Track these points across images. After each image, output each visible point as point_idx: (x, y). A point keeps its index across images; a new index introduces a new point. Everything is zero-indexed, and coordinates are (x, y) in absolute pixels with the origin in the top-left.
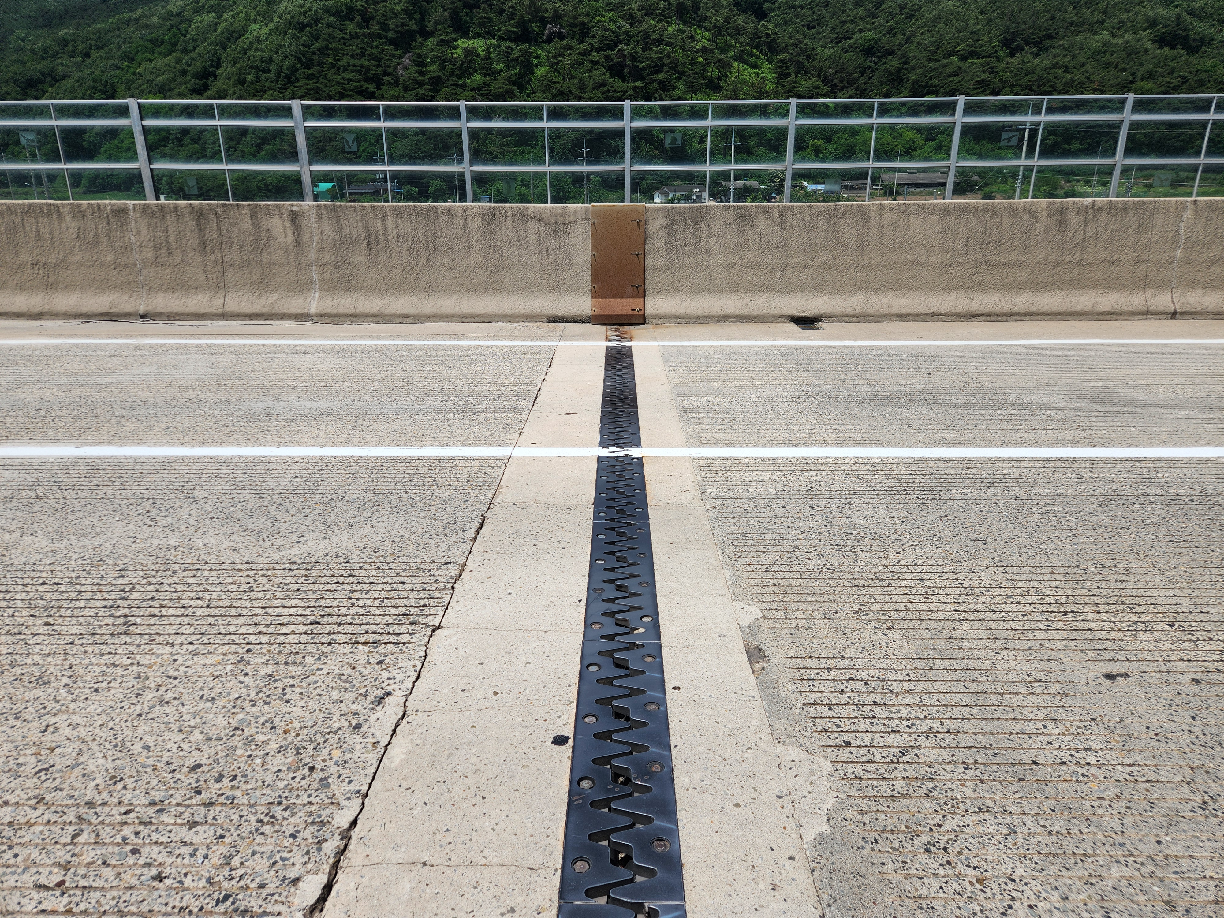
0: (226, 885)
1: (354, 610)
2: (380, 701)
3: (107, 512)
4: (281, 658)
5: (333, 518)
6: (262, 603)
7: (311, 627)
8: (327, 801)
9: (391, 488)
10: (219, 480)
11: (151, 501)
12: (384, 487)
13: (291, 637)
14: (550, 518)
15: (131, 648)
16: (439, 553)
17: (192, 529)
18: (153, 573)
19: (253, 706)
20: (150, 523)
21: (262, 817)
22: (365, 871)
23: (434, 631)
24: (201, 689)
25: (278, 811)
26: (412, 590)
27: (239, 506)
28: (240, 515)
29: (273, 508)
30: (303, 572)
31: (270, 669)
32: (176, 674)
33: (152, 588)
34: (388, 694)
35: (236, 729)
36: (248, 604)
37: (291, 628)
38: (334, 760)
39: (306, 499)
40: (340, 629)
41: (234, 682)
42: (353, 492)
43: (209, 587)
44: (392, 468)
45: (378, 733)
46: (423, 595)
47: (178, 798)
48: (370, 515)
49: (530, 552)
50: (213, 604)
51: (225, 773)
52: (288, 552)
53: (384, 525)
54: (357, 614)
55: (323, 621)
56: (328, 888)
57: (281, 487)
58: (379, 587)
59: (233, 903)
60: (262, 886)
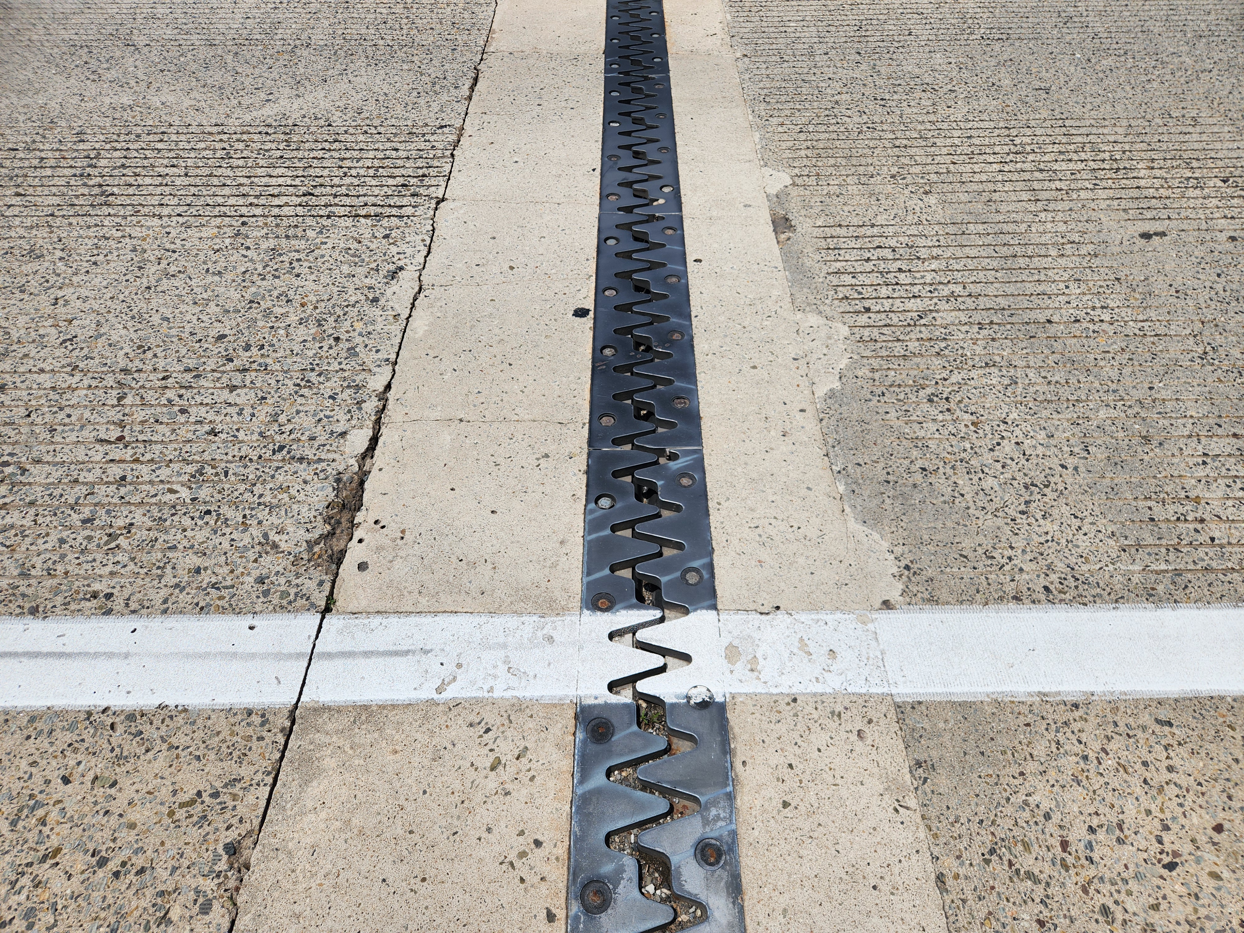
0: (277, 438)
1: (347, 180)
2: (393, 275)
3: (39, 64)
4: (281, 232)
5: (302, 70)
6: (245, 172)
7: (305, 199)
8: (358, 368)
9: (363, 31)
10: (158, 22)
11: (86, 50)
12: (354, 32)
13: (286, 209)
14: (554, 72)
15: (118, 220)
16: (431, 114)
17: (144, 85)
18: (115, 137)
19: (263, 279)
20: (92, 77)
21: (298, 381)
22: (405, 426)
23: (438, 203)
24: (205, 263)
25: (313, 376)
26: (408, 158)
27: (189, 55)
28: (194, 67)
29: (229, 58)
30: (282, 137)
31: (272, 243)
32: (173, 247)
33: (117, 154)
34: (401, 269)
35: (251, 302)
36: (229, 172)
37: (284, 200)
38: (358, 331)
39: (266, 47)
40: (337, 200)
41: (236, 256)
42: (319, 37)
43: (181, 153)
44: (359, 6)
45: (396, 306)
46: (420, 163)
47: (211, 364)
48: (344, 67)
49: (534, 114)
50: (192, 172)
51: (252, 342)
52: (260, 112)
53: (364, 79)
54: (352, 184)
55: (317, 191)
56: (374, 441)
57: (233, 32)
58: (371, 154)
59: (289, 452)
60: (312, 438)
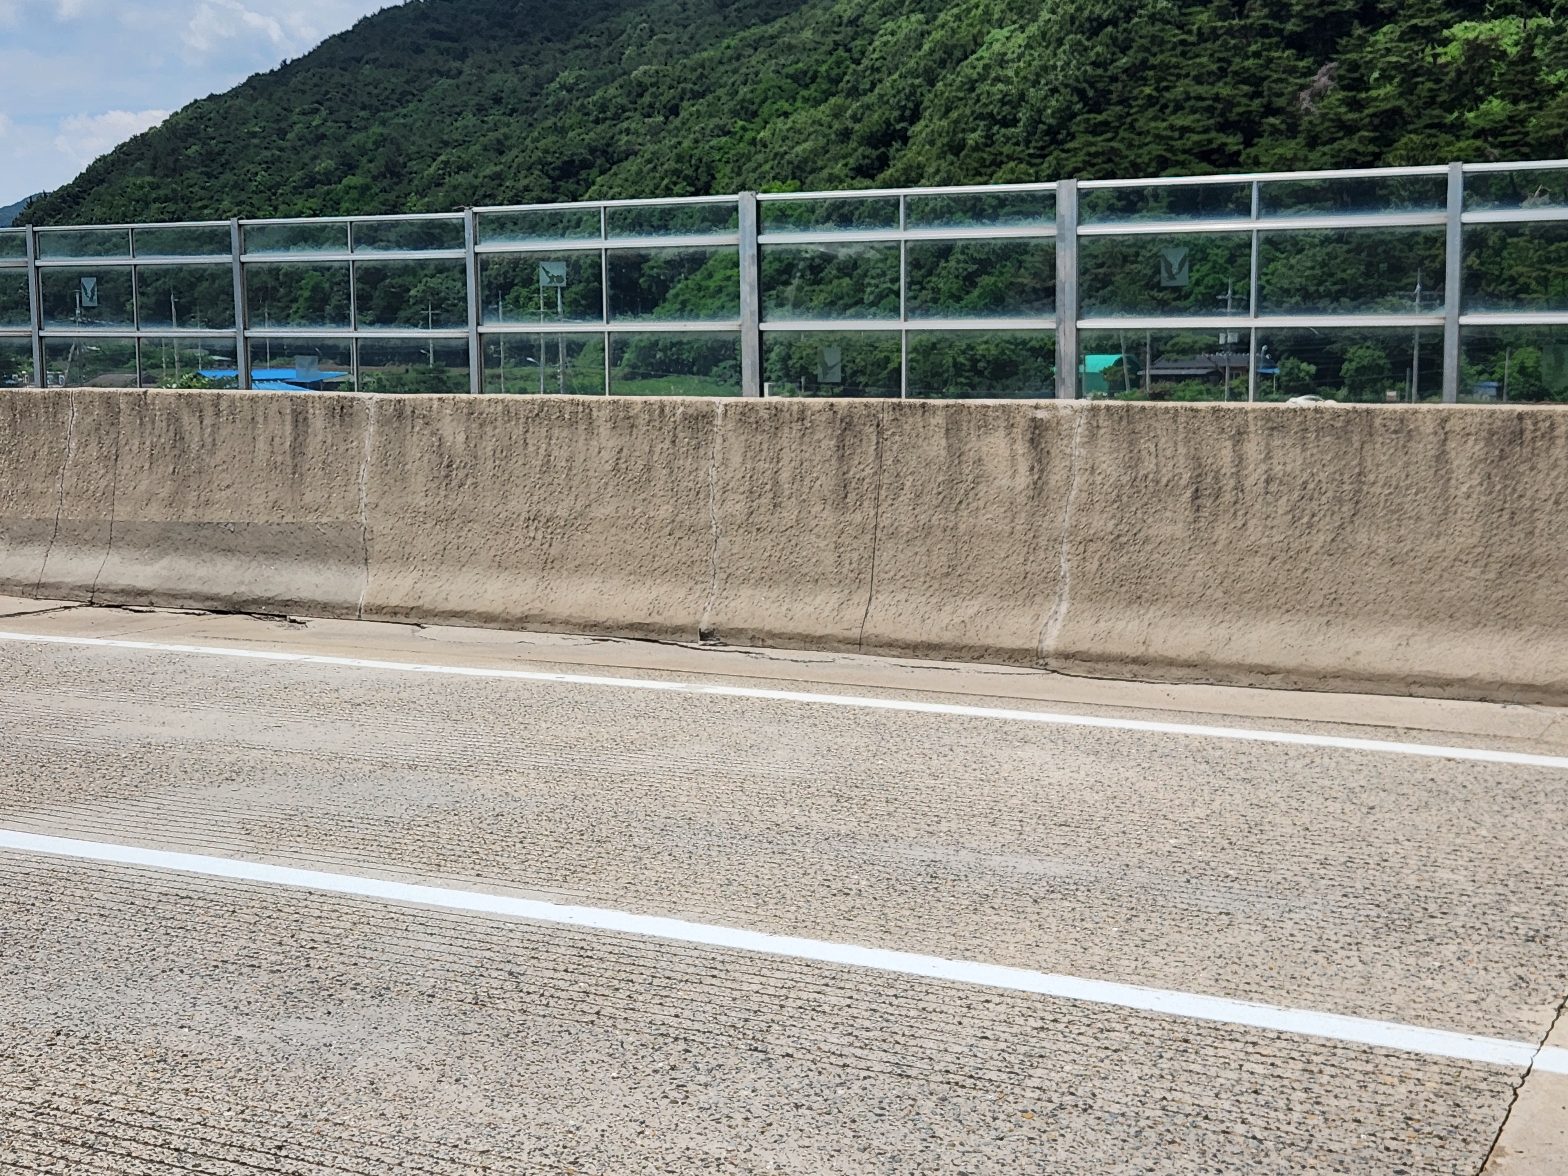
5: (1062, 1155)
9: (1206, 1102)
10: (820, 1018)
11: (682, 1045)
12: (1187, 1098)
17: (756, 1124)
20: (673, 1095)
27: (856, 1088)
28: (856, 1109)
29: (927, 1106)
39: (1002, 1097)
42: (1112, 1097)
44: (1211, 1051)
48: (1150, 1163)
57: (949, 1058)
